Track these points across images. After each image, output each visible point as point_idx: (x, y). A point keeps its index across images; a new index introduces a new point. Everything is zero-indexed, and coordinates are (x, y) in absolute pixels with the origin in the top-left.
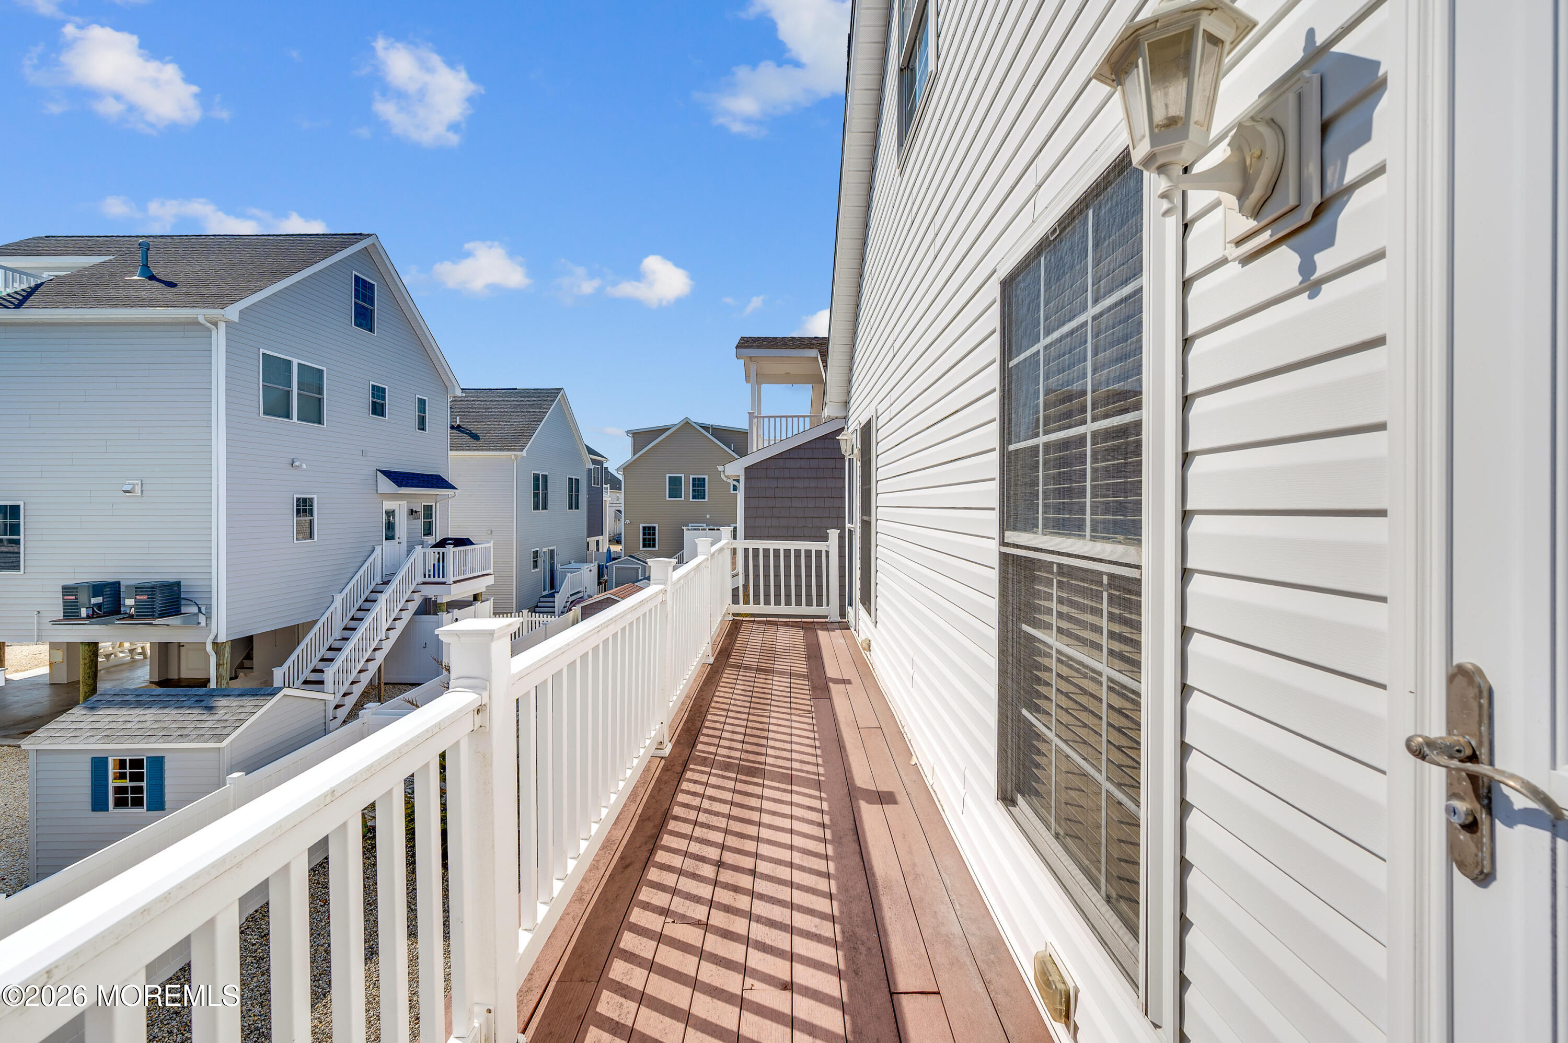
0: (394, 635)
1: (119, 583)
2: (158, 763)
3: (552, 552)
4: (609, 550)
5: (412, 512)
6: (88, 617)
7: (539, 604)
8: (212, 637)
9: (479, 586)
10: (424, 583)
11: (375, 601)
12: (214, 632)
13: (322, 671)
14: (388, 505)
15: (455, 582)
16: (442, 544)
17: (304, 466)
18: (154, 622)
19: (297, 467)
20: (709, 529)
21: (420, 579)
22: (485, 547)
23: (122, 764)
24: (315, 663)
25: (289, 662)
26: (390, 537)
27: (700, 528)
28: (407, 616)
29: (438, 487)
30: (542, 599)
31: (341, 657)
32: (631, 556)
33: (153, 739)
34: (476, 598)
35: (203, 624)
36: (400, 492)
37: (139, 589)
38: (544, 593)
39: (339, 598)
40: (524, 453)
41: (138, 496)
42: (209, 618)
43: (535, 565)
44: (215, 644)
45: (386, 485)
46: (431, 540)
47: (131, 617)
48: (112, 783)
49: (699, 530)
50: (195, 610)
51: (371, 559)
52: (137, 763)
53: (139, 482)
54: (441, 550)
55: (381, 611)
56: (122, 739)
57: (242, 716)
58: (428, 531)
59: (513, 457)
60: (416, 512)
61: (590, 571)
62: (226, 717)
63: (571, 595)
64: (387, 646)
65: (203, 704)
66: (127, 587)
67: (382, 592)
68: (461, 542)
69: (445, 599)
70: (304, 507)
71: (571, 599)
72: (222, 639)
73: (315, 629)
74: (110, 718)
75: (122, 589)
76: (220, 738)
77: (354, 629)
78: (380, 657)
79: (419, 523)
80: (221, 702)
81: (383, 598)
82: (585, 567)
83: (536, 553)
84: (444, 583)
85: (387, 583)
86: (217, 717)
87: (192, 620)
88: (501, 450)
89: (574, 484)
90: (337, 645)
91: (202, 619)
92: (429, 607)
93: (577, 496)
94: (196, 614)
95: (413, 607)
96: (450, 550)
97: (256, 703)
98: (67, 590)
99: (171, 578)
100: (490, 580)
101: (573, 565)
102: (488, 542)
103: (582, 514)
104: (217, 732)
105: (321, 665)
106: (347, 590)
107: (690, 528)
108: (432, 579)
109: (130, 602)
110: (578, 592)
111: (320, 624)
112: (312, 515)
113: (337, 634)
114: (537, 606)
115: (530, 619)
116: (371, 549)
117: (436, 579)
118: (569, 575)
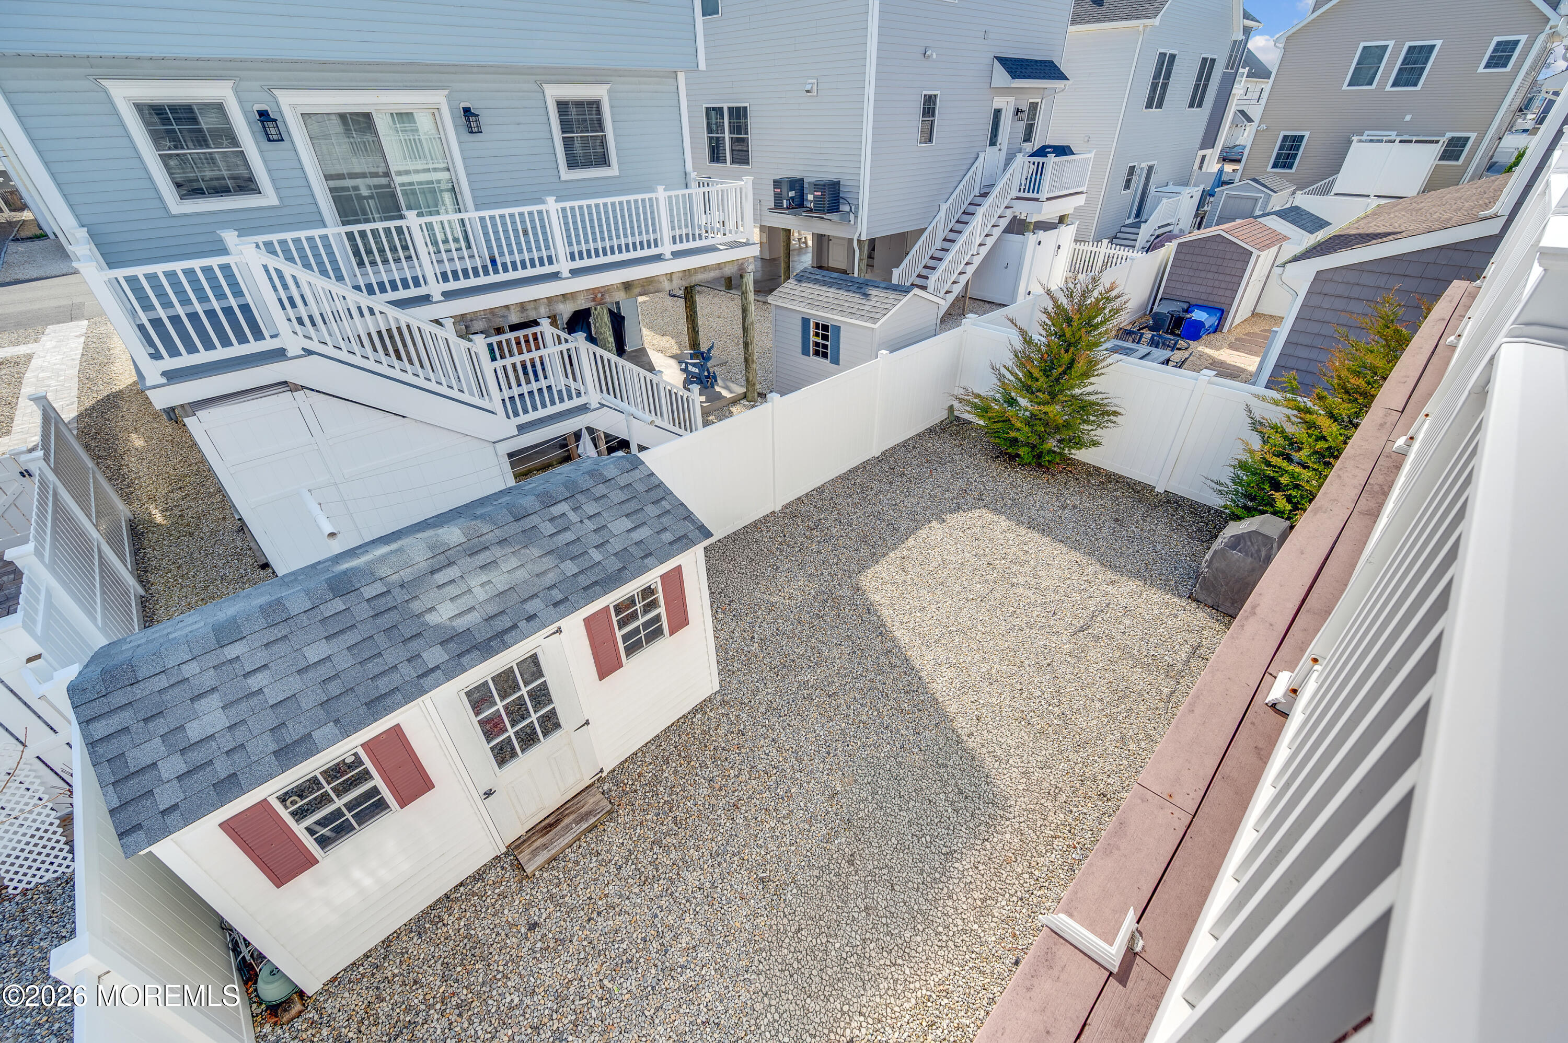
0: (984, 251)
1: (802, 180)
2: (837, 329)
3: (1150, 168)
4: (1221, 171)
5: (1018, 111)
6: (788, 208)
7: (1119, 235)
8: (857, 234)
9: (1066, 206)
10: (1018, 198)
11: (973, 214)
12: (859, 229)
13: (927, 278)
14: (999, 102)
15: (1048, 199)
16: (1041, 152)
17: (934, 56)
18: (825, 217)
19: (929, 57)
20: (1401, 141)
21: (1015, 193)
22: (1085, 157)
23: (817, 325)
24: (920, 270)
25: (903, 266)
26: (993, 143)
27: (1385, 138)
28: (997, 232)
29: (1050, 78)
30: (1123, 229)
31: (943, 266)
32: (1255, 180)
33: (835, 312)
34: (1062, 219)
35: (852, 222)
36: (1013, 85)
37: (816, 186)
38: (1128, 222)
39: (944, 207)
40: (1156, 21)
41: (813, 96)
42: (856, 217)
43: (1127, 186)
44: (859, 241)
45: (1001, 77)
46: (1029, 147)
47: (811, 210)
48: (813, 339)
49: (1381, 141)
50: (847, 208)
51: (973, 169)
52: (825, 328)
53: (815, 81)
54: (1041, 160)
55: (977, 226)
56: (818, 308)
57: (887, 306)
58: (1028, 138)
59: (1141, 28)
60: (1022, 111)
61: (1192, 197)
62: (877, 305)
63: (1159, 227)
64: (977, 261)
65: (862, 290)
66: (809, 183)
67: (980, 205)
68: (1063, 151)
69: (1033, 219)
70: (929, 107)
71: (1157, 233)
72: (863, 238)
73: (923, 238)
74: (810, 291)
75: (806, 185)
76: (874, 320)
77: (953, 241)
78: (971, 270)
79: (1021, 126)
80: (873, 292)
81: (981, 211)
82: (1186, 191)
83: (1132, 169)
84: (1037, 200)
85: (985, 195)
86: (871, 303)
87: (845, 219)
88: (1127, 18)
89: (1207, 66)
90: (938, 254)
91: (852, 217)
92: (1018, 226)
93: (1206, 86)
94: (848, 213)
95: (1004, 223)
96: (1051, 159)
97: (896, 297)
98: (777, 183)
99: (833, 177)
100: (1080, 200)
101: (1171, 188)
102: (1090, 152)
103: (1203, 114)
104: (872, 315)
105: (925, 272)
106: (950, 201)
107: (1363, 138)
108: (1026, 195)
109: (811, 197)
110: (1168, 225)
111: (927, 233)
112: (933, 116)
113: (939, 244)
114: (1115, 237)
115: (1108, 251)
116: (975, 155)
117: (1030, 195)
118: (1164, 201)
